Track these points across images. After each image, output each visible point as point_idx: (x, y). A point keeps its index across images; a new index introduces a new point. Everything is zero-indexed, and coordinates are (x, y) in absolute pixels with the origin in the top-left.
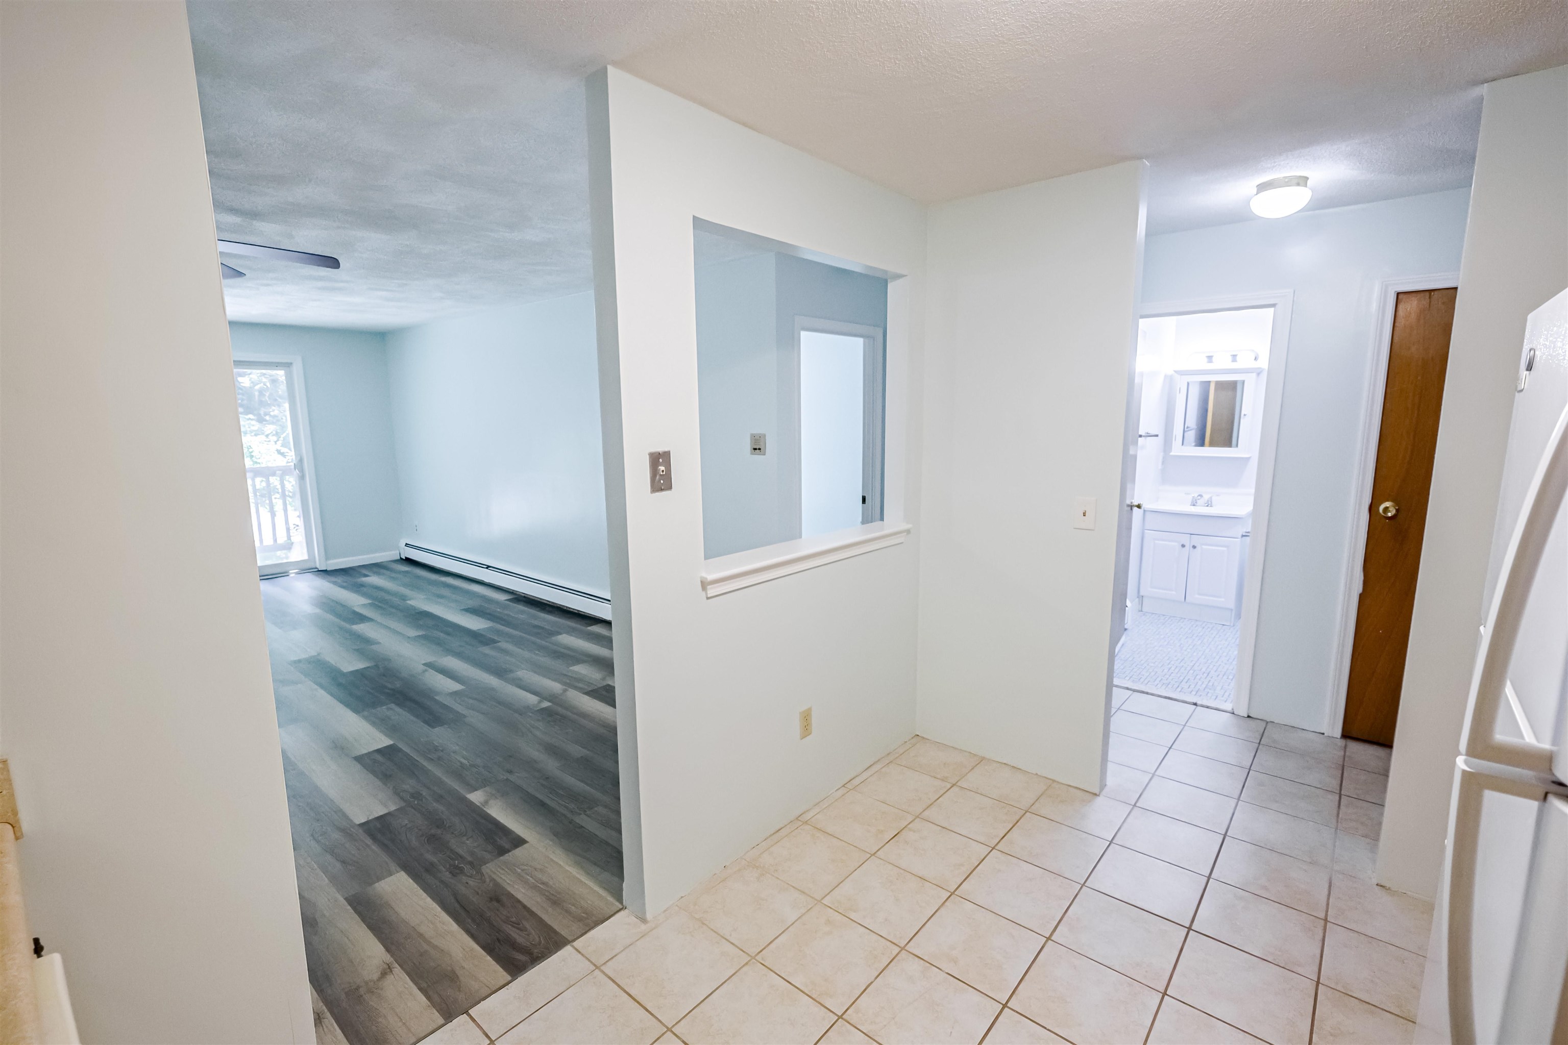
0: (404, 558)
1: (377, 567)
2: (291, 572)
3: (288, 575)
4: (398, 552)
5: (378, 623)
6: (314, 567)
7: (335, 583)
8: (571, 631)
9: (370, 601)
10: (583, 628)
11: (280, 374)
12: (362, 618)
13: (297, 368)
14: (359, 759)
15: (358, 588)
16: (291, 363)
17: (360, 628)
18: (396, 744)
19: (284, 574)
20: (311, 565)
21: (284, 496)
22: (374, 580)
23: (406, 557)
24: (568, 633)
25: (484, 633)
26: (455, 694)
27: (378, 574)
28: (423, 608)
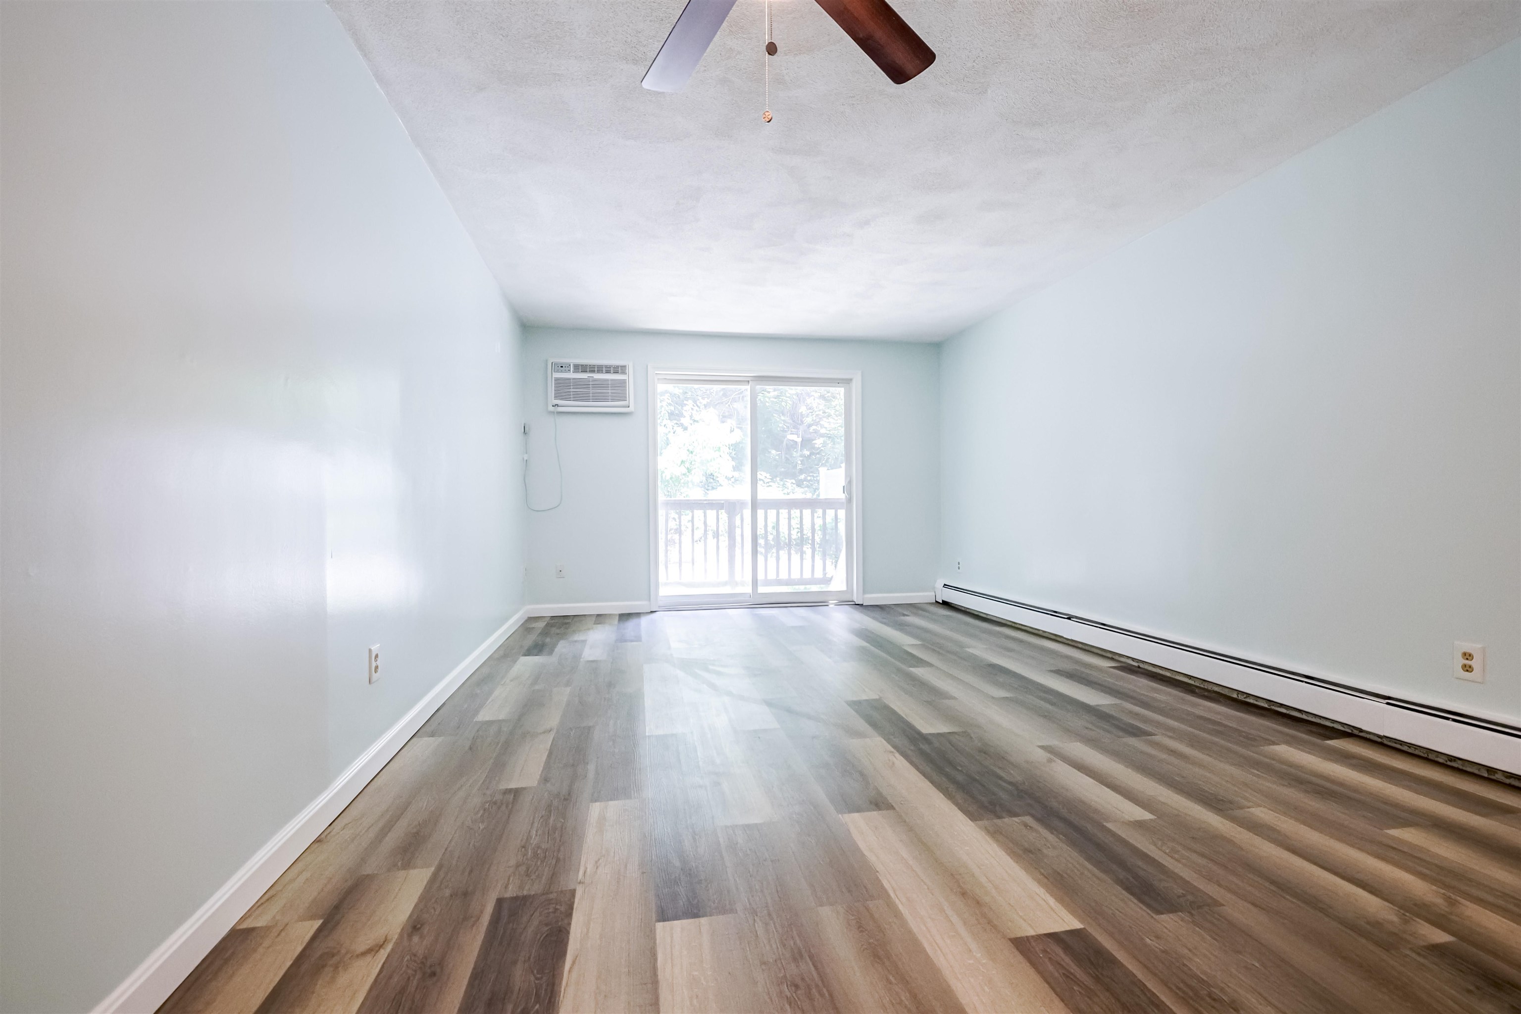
0: (941, 602)
1: (914, 608)
2: (830, 602)
3: (828, 605)
4: (934, 594)
5: (937, 668)
6: (851, 600)
7: (874, 618)
8: (1291, 741)
9: (919, 643)
10: (1318, 741)
11: (840, 391)
12: (921, 662)
13: (856, 385)
14: (1021, 945)
15: (902, 627)
16: (851, 380)
17: (919, 672)
18: (1087, 928)
19: (823, 604)
20: (847, 597)
21: (813, 544)
22: (912, 619)
23: (943, 601)
24: (1288, 743)
25: (1113, 713)
26: (1139, 825)
27: (916, 615)
28: (992, 661)
